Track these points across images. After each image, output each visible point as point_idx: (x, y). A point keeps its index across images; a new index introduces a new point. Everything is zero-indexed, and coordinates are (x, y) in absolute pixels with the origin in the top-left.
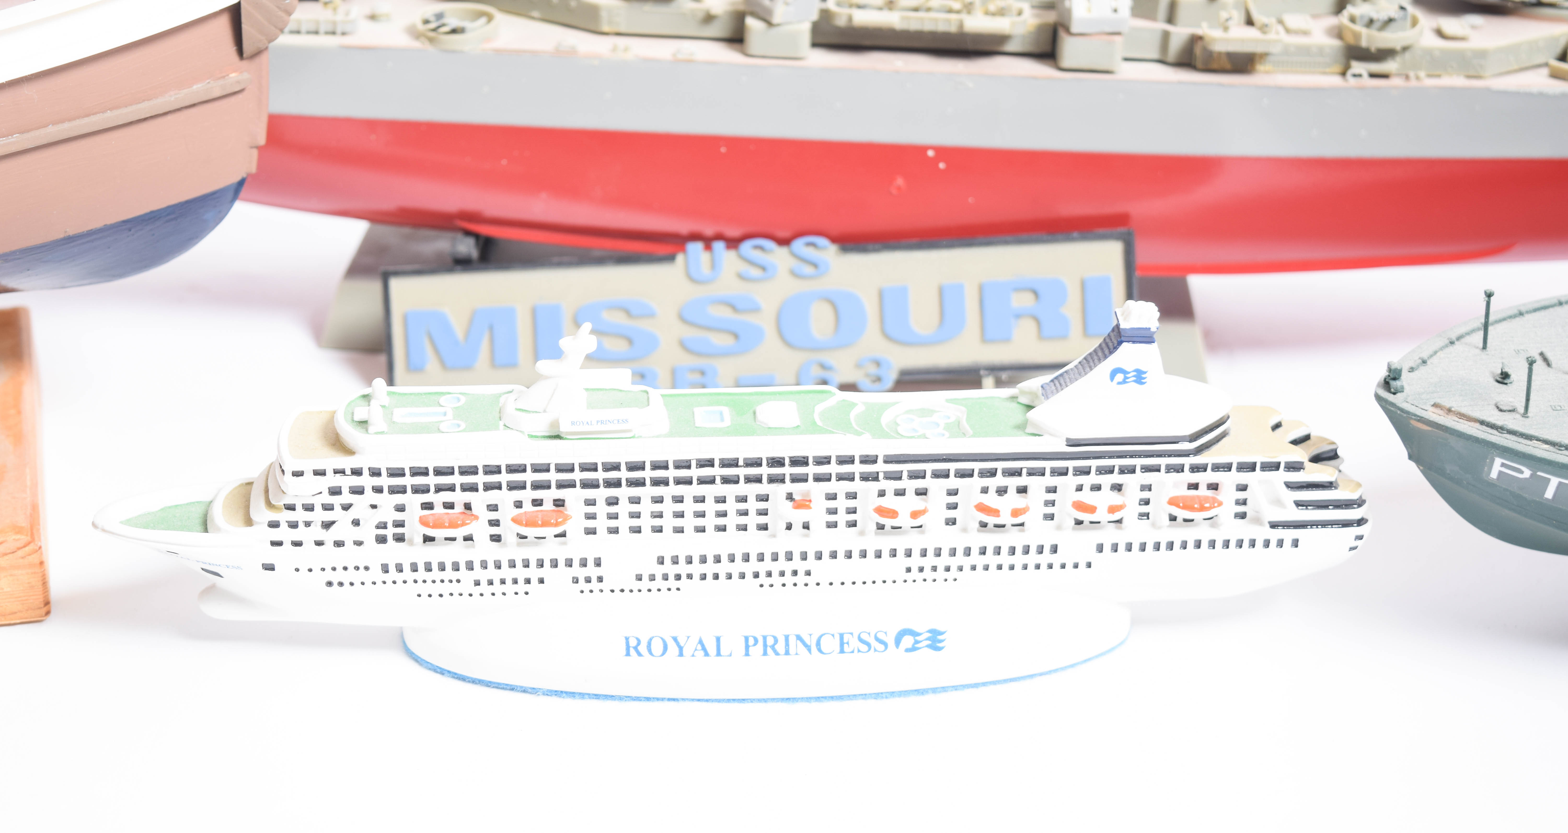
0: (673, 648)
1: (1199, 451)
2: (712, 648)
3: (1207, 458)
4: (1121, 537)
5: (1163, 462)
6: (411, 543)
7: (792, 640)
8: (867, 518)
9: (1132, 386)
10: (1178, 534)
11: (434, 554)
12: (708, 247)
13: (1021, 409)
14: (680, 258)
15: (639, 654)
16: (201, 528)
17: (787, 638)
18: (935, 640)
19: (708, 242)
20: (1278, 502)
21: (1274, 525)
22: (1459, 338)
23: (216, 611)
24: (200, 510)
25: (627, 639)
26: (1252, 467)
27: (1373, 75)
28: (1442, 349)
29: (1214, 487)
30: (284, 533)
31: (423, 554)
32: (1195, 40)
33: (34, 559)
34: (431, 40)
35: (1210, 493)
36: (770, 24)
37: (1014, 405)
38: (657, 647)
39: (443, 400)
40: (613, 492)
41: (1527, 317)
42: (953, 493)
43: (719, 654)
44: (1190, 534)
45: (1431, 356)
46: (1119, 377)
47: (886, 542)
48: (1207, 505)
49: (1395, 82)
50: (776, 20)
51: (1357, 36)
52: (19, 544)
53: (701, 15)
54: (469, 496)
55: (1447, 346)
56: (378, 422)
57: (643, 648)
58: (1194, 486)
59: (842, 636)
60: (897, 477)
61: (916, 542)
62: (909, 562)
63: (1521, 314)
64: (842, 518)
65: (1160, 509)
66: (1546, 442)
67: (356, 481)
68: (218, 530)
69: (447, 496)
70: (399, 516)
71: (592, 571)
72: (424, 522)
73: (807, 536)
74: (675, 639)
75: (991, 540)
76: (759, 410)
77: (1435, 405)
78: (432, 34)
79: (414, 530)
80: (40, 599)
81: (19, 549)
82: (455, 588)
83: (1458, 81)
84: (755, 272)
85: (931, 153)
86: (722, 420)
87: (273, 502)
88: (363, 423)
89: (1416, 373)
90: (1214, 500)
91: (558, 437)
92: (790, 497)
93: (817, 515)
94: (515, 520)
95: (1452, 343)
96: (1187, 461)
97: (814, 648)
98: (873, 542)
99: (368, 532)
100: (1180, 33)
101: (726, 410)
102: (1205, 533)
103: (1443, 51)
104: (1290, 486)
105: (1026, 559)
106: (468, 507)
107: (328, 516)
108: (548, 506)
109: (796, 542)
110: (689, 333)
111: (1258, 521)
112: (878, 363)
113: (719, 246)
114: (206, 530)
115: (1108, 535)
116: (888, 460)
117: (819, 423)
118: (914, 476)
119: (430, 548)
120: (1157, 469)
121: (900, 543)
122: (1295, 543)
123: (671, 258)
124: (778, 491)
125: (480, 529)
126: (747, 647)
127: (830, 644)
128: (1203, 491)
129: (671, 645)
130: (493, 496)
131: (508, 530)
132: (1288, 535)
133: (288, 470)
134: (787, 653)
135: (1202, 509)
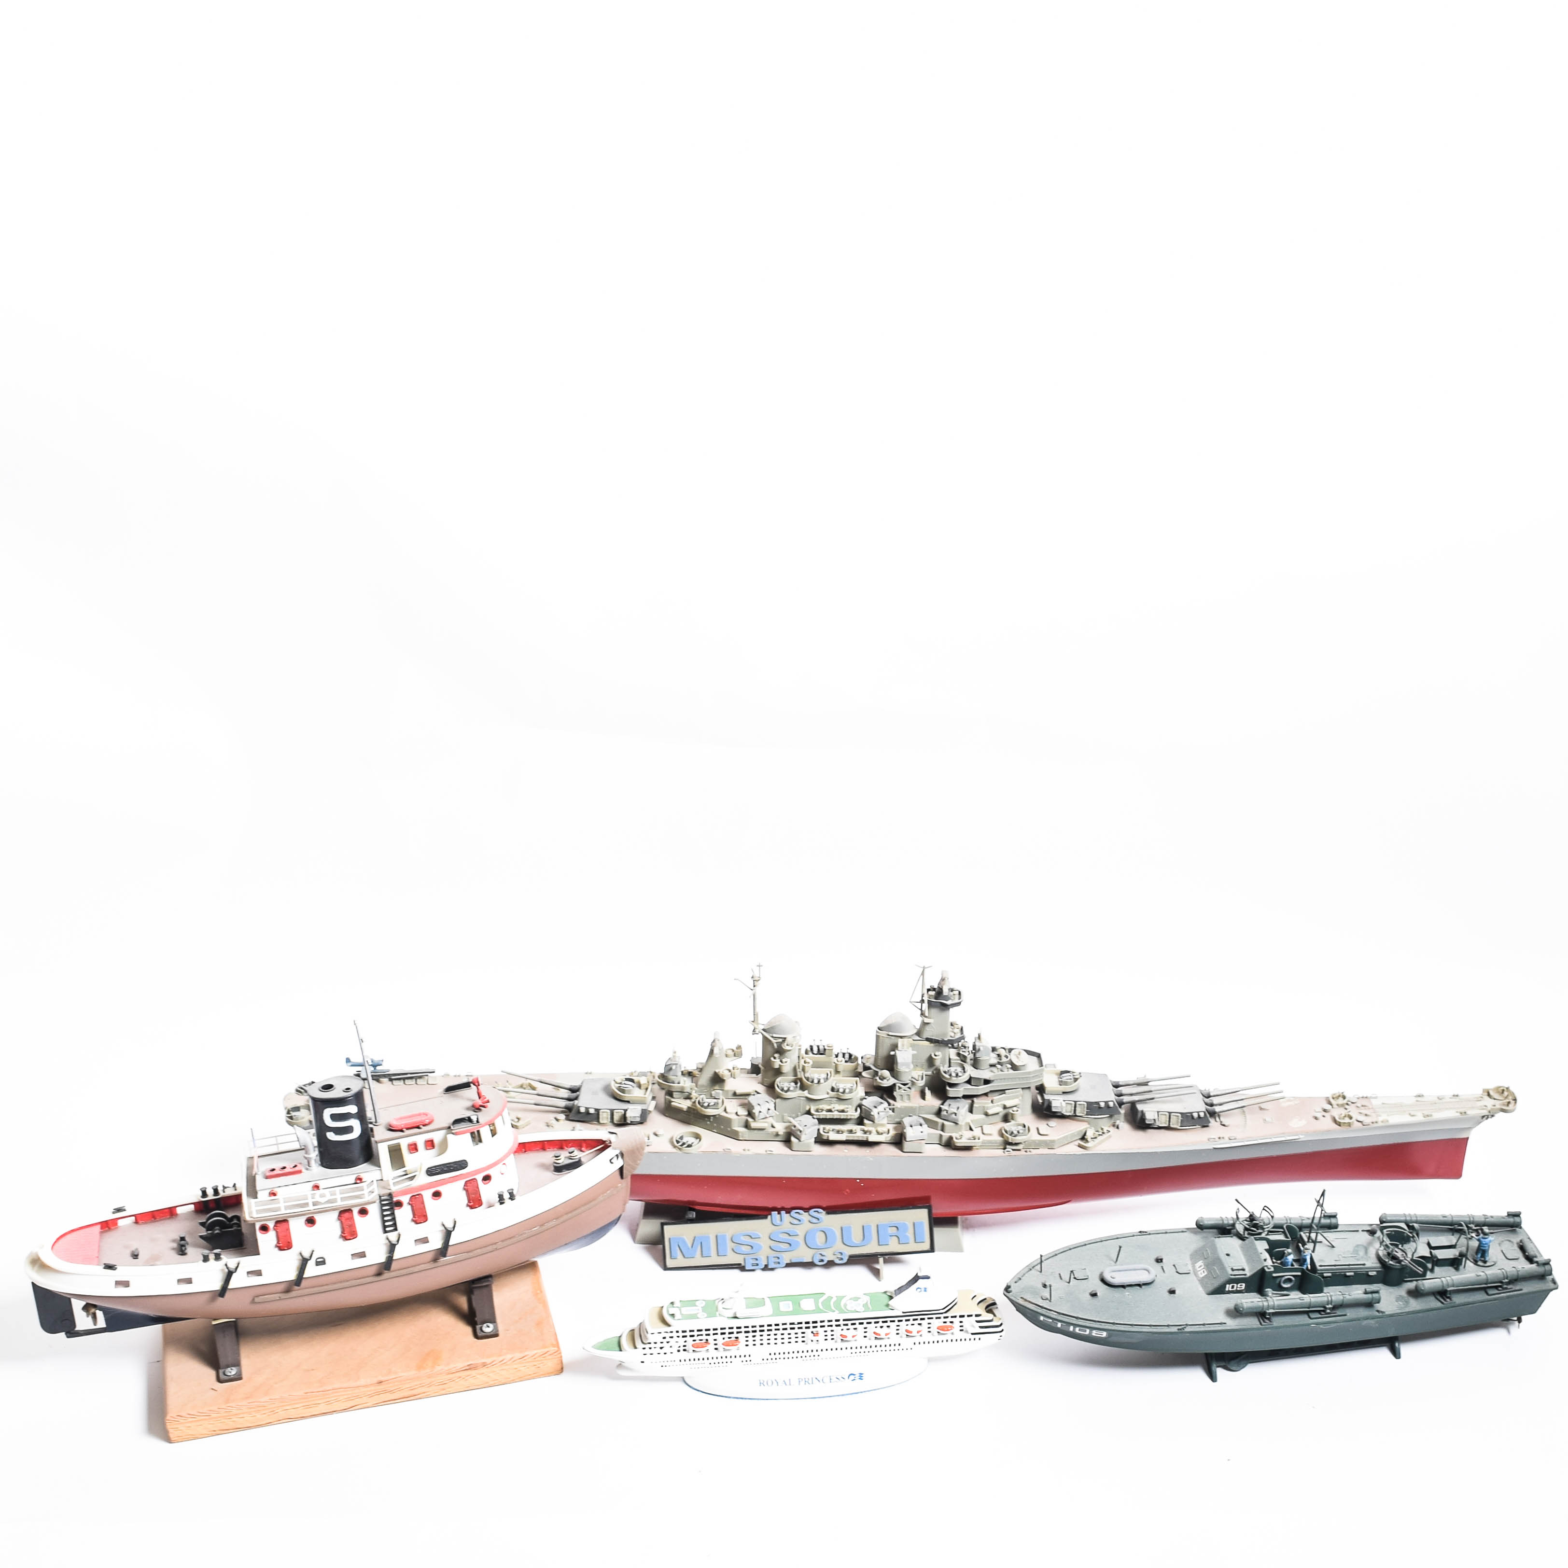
0: (775, 1383)
1: (946, 1312)
2: (788, 1383)
3: (949, 1314)
4: (922, 1340)
5: (934, 1316)
6: (688, 1351)
7: (814, 1379)
8: (837, 1337)
9: (923, 1292)
10: (940, 1338)
11: (696, 1356)
12: (779, 1213)
13: (887, 1298)
14: (769, 1217)
15: (764, 1385)
16: (618, 1348)
17: (812, 1378)
18: (861, 1376)
19: (779, 1210)
20: (973, 1326)
21: (972, 1334)
22: (1033, 1268)
23: (622, 1373)
24: (616, 1340)
25: (760, 1380)
26: (963, 1316)
27: (1013, 1150)
28: (1028, 1272)
29: (951, 1322)
30: (647, 1351)
31: (692, 1355)
32: (951, 1138)
33: (559, 1356)
34: (680, 1149)
35: (951, 1324)
36: (800, 1141)
37: (885, 1295)
38: (770, 1383)
39: (697, 1303)
40: (754, 1334)
41: (1059, 1255)
42: (865, 1328)
43: (790, 1384)
44: (944, 1338)
45: (1023, 1276)
46: (919, 1290)
47: (844, 1345)
48: (950, 1329)
49: (1022, 1152)
50: (802, 1140)
51: (1008, 1138)
52: (554, 1351)
53: (775, 1133)
54: (707, 1337)
55: (1029, 1271)
56: (678, 1316)
57: (765, 1384)
58: (945, 1322)
59: (830, 1377)
60: (847, 1325)
61: (854, 1344)
62: (852, 1351)
63: (1056, 1255)
64: (829, 1337)
65: (934, 1329)
66: (1055, 1312)
67: (671, 1335)
68: (625, 1350)
69: (700, 1337)
70: (685, 1344)
71: (747, 1358)
72: (693, 1346)
73: (817, 1343)
74: (776, 1380)
75: (878, 1342)
76: (801, 1302)
77: (1022, 1298)
78: (680, 1147)
79: (689, 1347)
80: (561, 1367)
81: (554, 1353)
82: (704, 1365)
83: (1044, 1151)
84: (796, 1222)
85: (858, 1181)
86: (789, 1307)
87: (644, 1342)
88: (673, 1315)
89: (1017, 1284)
90: (952, 1327)
91: (736, 1317)
92: (812, 1332)
93: (821, 1337)
94: (723, 1344)
95: (1031, 1270)
96: (942, 1316)
97: (821, 1381)
98: (840, 1345)
99: (675, 1350)
100: (946, 1135)
101: (790, 1303)
102: (949, 1337)
103: (1039, 1141)
104: (977, 1322)
105: (890, 1348)
106: (707, 1340)
107: (662, 1345)
108: (733, 1339)
109: (814, 1346)
110: (773, 1244)
111: (967, 1332)
112: (841, 1253)
113: (783, 1212)
114: (621, 1350)
115: (917, 1339)
116: (844, 1320)
117: (821, 1307)
118: (853, 1324)
119: (695, 1354)
120: (932, 1318)
121: (848, 1345)
122: (979, 1339)
123: (765, 1217)
124: (808, 1331)
125: (711, 1347)
126: (799, 1382)
127: (827, 1380)
128: (948, 1324)
129: (774, 1382)
130: (715, 1337)
131: (720, 1347)
132: (977, 1337)
133: (650, 1332)
134: (812, 1383)
135: (948, 1330)
